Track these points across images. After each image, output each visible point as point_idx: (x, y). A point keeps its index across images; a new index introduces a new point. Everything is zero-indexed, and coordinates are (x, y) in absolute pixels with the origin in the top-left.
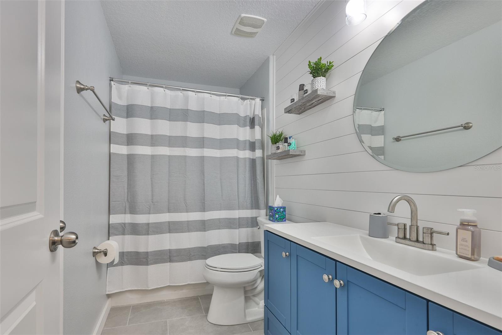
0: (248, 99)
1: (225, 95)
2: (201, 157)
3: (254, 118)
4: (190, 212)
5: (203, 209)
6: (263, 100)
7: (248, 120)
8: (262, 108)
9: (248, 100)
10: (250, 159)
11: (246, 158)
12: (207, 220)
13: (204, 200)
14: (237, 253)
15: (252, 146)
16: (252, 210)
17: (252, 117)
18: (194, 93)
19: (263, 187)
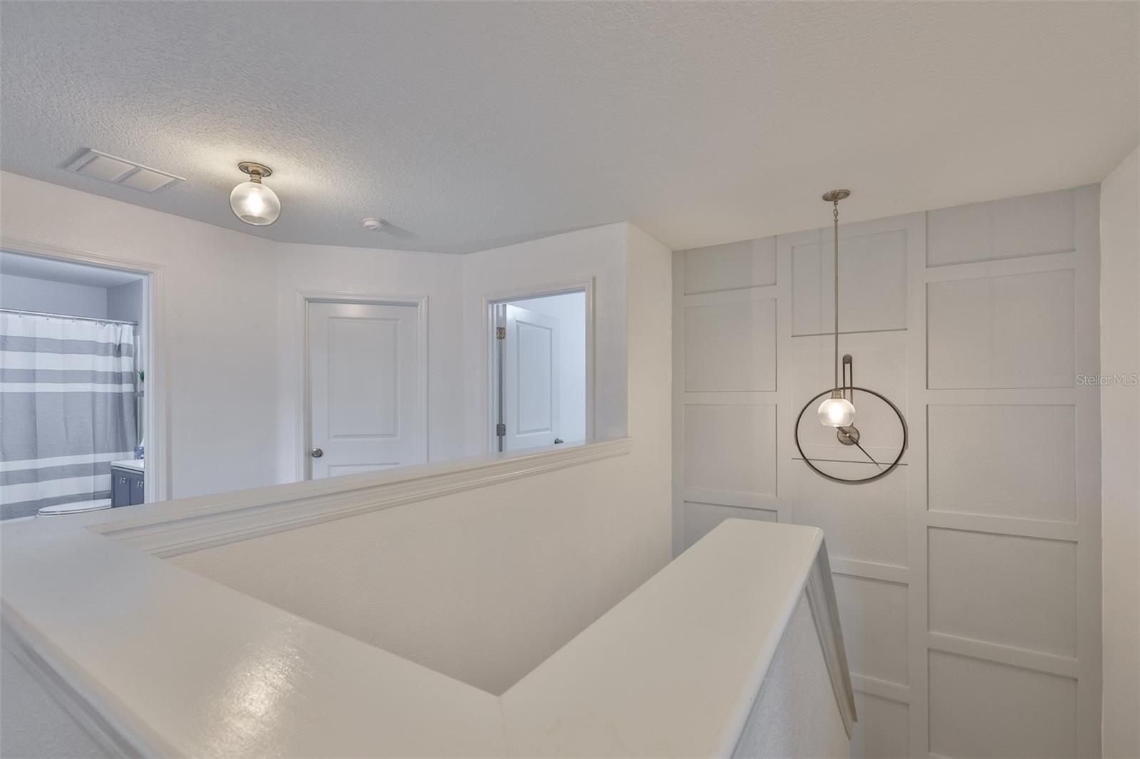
0: (112, 323)
1: (73, 319)
2: (31, 394)
3: (120, 345)
4: (9, 461)
5: (34, 454)
6: (137, 325)
7: (111, 349)
8: (135, 333)
9: (112, 325)
10: (114, 393)
11: (107, 393)
12: (40, 469)
13: (36, 444)
14: (90, 499)
15: (118, 378)
16: (117, 453)
17: (118, 344)
18: (18, 316)
19: (133, 425)
